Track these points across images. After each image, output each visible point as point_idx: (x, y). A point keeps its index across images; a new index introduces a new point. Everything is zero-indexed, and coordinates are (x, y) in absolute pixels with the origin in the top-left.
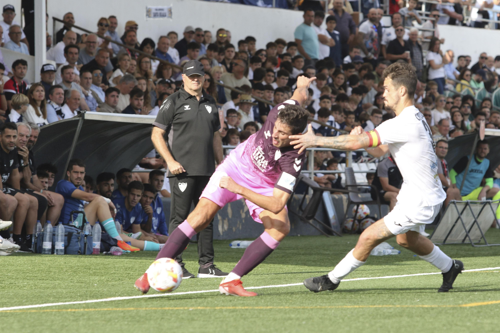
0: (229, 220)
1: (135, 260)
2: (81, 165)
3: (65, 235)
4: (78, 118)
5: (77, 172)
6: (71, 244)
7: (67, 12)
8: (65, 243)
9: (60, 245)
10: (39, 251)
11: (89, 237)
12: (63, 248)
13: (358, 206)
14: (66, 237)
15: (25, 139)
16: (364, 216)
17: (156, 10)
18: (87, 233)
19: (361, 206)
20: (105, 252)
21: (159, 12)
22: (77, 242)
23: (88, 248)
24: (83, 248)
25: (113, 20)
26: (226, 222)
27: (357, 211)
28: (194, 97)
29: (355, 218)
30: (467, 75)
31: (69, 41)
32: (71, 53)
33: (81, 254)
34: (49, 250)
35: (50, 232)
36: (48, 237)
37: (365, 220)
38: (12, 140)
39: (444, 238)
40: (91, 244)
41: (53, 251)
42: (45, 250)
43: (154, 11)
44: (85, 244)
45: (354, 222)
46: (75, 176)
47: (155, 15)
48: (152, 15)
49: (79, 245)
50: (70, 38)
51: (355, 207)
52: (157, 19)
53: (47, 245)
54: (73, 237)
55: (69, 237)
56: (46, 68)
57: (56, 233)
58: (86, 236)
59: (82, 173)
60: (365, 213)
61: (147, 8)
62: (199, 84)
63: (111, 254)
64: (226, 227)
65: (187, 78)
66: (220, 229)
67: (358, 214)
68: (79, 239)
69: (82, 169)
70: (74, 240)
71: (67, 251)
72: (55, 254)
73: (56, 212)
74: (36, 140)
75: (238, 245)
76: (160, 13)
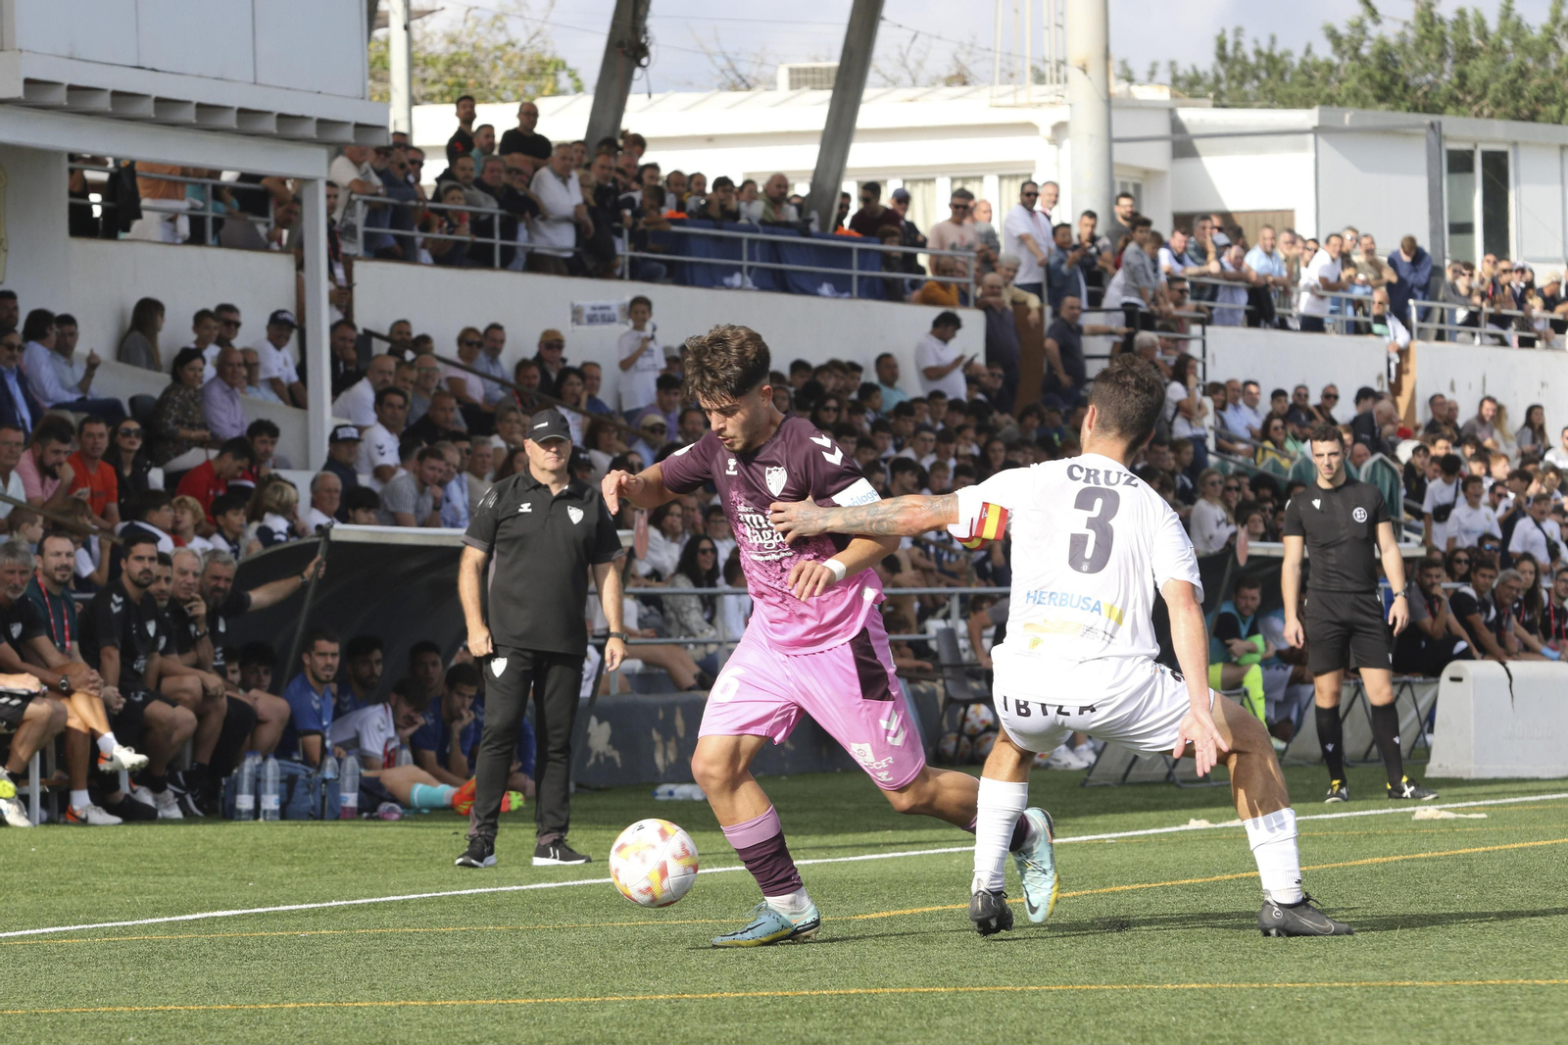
0: (678, 741)
1: (415, 831)
2: (331, 640)
3: (282, 781)
4: (317, 539)
5: (324, 654)
6: (294, 799)
7: (400, 317)
8: (281, 797)
9: (271, 802)
10: (230, 814)
11: (334, 785)
12: (277, 807)
13: (967, 708)
14: (284, 786)
15: (190, 579)
16: (981, 727)
17: (594, 308)
18: (329, 774)
19: (973, 708)
20: (365, 815)
21: (599, 312)
22: (307, 794)
23: (330, 807)
24: (319, 807)
25: (496, 334)
26: (672, 745)
27: (965, 718)
28: (547, 487)
29: (961, 732)
30: (1276, 429)
31: (380, 378)
32: (391, 405)
33: (315, 819)
34: (249, 812)
35: (251, 774)
36: (246, 784)
37: (984, 736)
38: (163, 586)
39: (1123, 770)
40: (337, 799)
41: (256, 812)
42: (240, 812)
43: (588, 311)
44: (323, 798)
45: (958, 740)
46: (320, 661)
47: (592, 320)
48: (585, 320)
49: (312, 800)
50: (382, 372)
51: (962, 710)
52: (597, 328)
53: (245, 802)
54: (299, 784)
55: (289, 785)
56: (342, 434)
57: (262, 776)
58: (325, 781)
59: (333, 655)
60: (983, 722)
61: (572, 305)
62: (559, 459)
63: (379, 818)
64: (672, 757)
65: (536, 446)
66: (659, 760)
67: (968, 725)
68: (310, 788)
69: (334, 647)
70: (300, 790)
71: (285, 813)
72: (261, 820)
73: (269, 734)
74: (229, 585)
75: (671, 793)
76: (603, 316)
